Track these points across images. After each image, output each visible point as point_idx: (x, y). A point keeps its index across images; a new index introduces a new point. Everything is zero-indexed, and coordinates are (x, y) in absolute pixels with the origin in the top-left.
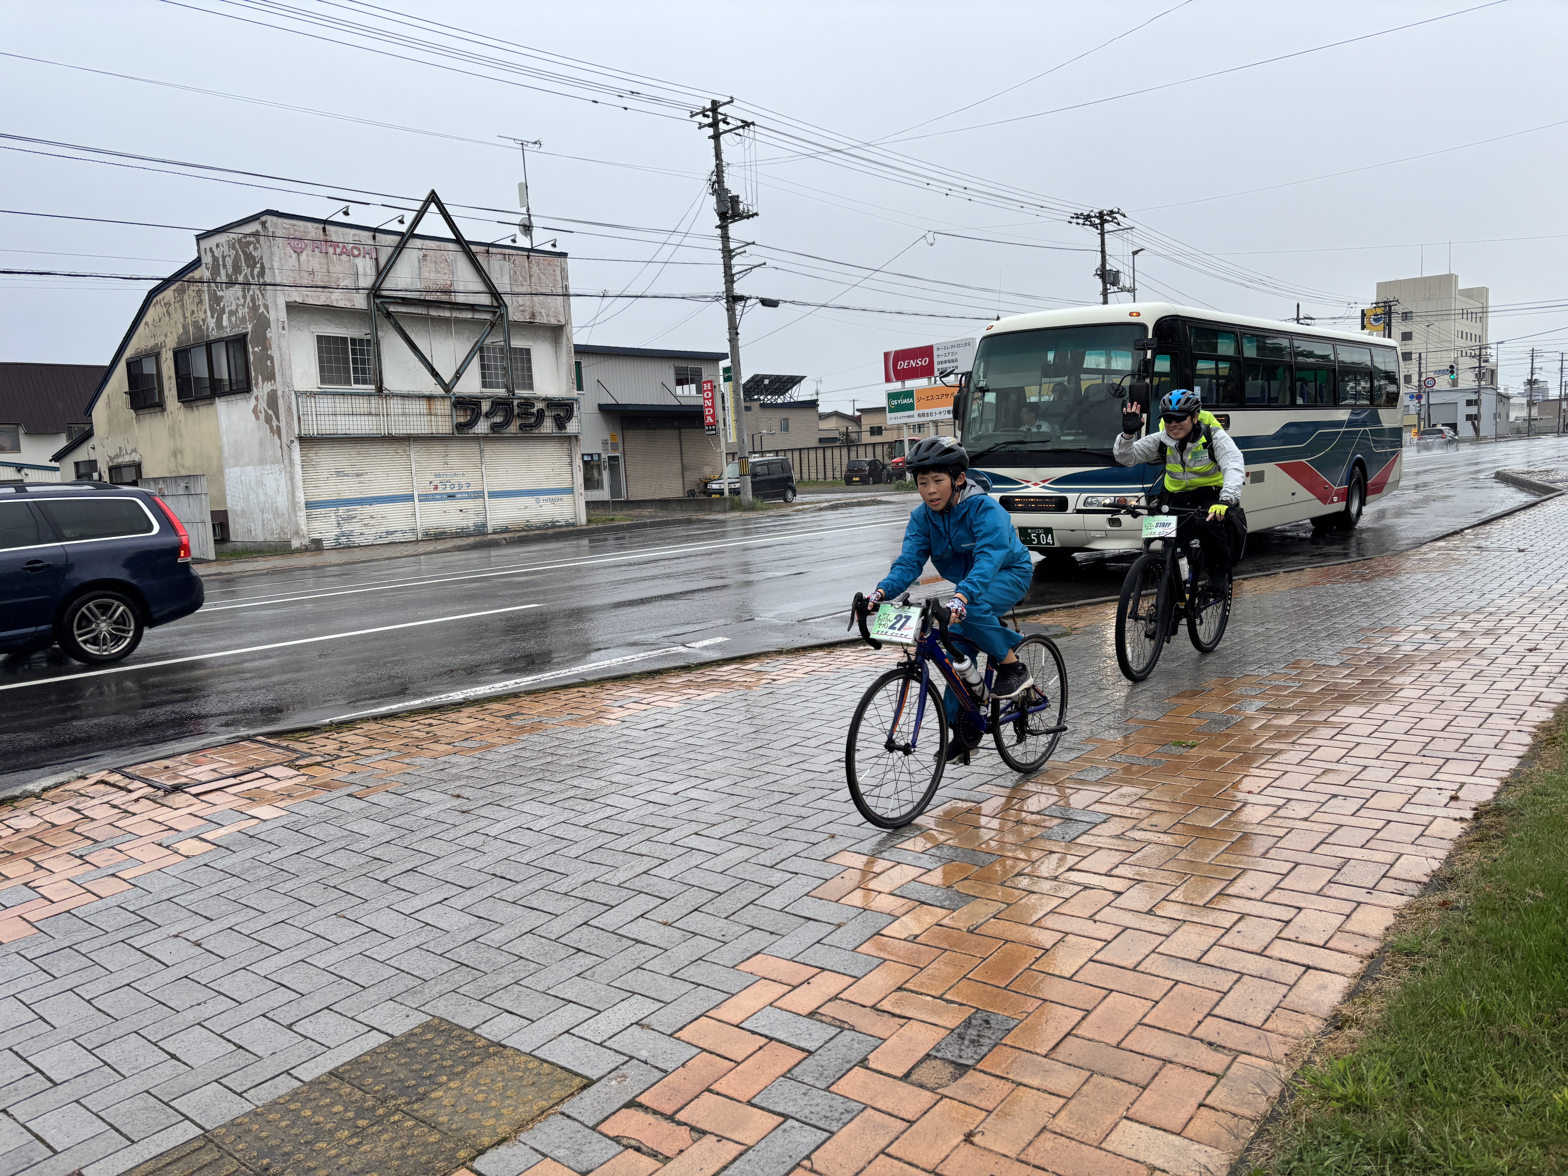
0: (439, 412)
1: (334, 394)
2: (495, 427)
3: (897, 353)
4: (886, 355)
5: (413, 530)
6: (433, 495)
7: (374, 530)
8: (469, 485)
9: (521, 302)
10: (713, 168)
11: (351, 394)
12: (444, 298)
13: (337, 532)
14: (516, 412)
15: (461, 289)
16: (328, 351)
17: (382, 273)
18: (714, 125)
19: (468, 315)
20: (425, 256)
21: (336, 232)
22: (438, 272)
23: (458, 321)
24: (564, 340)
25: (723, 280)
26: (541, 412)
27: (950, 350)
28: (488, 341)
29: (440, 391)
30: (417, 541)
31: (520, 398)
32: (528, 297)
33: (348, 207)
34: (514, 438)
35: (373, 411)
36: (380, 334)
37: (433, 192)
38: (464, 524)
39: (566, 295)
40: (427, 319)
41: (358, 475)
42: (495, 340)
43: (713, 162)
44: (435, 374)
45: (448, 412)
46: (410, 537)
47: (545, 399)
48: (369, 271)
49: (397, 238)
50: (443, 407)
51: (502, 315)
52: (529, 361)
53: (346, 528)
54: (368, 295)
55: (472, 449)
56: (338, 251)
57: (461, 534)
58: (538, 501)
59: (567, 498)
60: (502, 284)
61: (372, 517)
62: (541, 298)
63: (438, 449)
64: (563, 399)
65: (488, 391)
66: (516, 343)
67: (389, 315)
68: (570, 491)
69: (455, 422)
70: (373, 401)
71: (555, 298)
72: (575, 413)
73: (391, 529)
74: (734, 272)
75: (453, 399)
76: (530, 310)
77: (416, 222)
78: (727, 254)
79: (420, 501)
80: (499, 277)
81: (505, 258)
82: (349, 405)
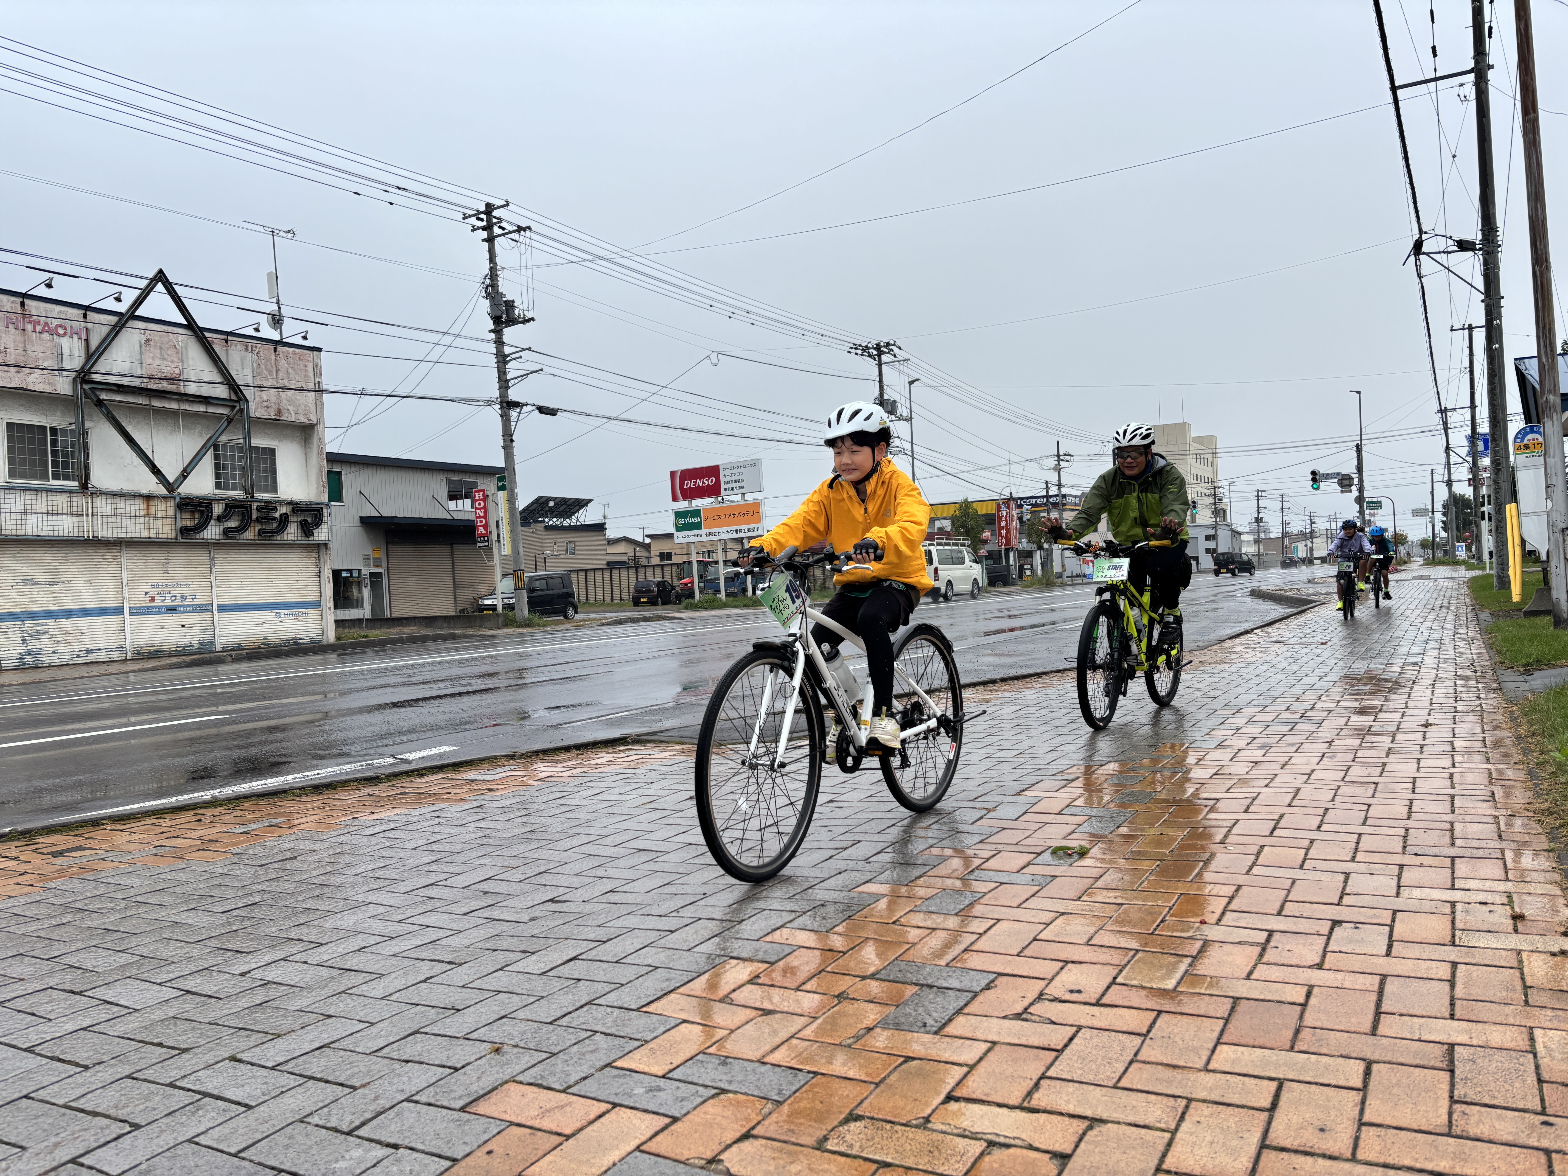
0: (159, 514)
1: (24, 490)
2: (227, 532)
3: (683, 472)
4: (673, 474)
5: (121, 648)
6: (148, 608)
7: (69, 648)
8: (194, 597)
9: (265, 398)
10: (487, 271)
11: (47, 491)
12: (171, 387)
13: (21, 649)
14: (254, 516)
15: (192, 377)
16: (21, 440)
17: (93, 356)
18: (488, 228)
19: (201, 408)
20: (148, 340)
21: (37, 308)
22: (164, 359)
23: (187, 414)
24: (315, 440)
25: (497, 386)
26: (284, 517)
27: (736, 471)
28: (224, 438)
29: (162, 490)
30: (126, 660)
31: (260, 501)
32: (273, 392)
33: (51, 279)
34: (251, 546)
35: (75, 510)
36: (88, 424)
37: (161, 271)
38: (186, 641)
39: (318, 391)
40: (148, 410)
41: (52, 584)
42: (232, 437)
43: (487, 265)
44: (156, 471)
45: (171, 514)
46: (116, 655)
47: (290, 503)
48: (76, 353)
49: (114, 319)
50: (165, 509)
51: (241, 410)
52: (273, 462)
53: (33, 645)
54: (74, 379)
55: (201, 557)
56: (39, 328)
57: (183, 652)
58: (278, 616)
59: (313, 613)
60: (242, 374)
61: (68, 633)
62: (289, 393)
63: (158, 555)
64: (311, 503)
65: (222, 493)
66: (258, 441)
67: (100, 403)
68: (317, 605)
69: (179, 526)
70: (75, 499)
71: (306, 393)
72: (325, 519)
73: (93, 647)
74: (508, 377)
75: (178, 500)
76: (275, 407)
77: (138, 302)
78: (501, 359)
79: (131, 614)
80: (239, 368)
81: (247, 349)
82: (44, 503)
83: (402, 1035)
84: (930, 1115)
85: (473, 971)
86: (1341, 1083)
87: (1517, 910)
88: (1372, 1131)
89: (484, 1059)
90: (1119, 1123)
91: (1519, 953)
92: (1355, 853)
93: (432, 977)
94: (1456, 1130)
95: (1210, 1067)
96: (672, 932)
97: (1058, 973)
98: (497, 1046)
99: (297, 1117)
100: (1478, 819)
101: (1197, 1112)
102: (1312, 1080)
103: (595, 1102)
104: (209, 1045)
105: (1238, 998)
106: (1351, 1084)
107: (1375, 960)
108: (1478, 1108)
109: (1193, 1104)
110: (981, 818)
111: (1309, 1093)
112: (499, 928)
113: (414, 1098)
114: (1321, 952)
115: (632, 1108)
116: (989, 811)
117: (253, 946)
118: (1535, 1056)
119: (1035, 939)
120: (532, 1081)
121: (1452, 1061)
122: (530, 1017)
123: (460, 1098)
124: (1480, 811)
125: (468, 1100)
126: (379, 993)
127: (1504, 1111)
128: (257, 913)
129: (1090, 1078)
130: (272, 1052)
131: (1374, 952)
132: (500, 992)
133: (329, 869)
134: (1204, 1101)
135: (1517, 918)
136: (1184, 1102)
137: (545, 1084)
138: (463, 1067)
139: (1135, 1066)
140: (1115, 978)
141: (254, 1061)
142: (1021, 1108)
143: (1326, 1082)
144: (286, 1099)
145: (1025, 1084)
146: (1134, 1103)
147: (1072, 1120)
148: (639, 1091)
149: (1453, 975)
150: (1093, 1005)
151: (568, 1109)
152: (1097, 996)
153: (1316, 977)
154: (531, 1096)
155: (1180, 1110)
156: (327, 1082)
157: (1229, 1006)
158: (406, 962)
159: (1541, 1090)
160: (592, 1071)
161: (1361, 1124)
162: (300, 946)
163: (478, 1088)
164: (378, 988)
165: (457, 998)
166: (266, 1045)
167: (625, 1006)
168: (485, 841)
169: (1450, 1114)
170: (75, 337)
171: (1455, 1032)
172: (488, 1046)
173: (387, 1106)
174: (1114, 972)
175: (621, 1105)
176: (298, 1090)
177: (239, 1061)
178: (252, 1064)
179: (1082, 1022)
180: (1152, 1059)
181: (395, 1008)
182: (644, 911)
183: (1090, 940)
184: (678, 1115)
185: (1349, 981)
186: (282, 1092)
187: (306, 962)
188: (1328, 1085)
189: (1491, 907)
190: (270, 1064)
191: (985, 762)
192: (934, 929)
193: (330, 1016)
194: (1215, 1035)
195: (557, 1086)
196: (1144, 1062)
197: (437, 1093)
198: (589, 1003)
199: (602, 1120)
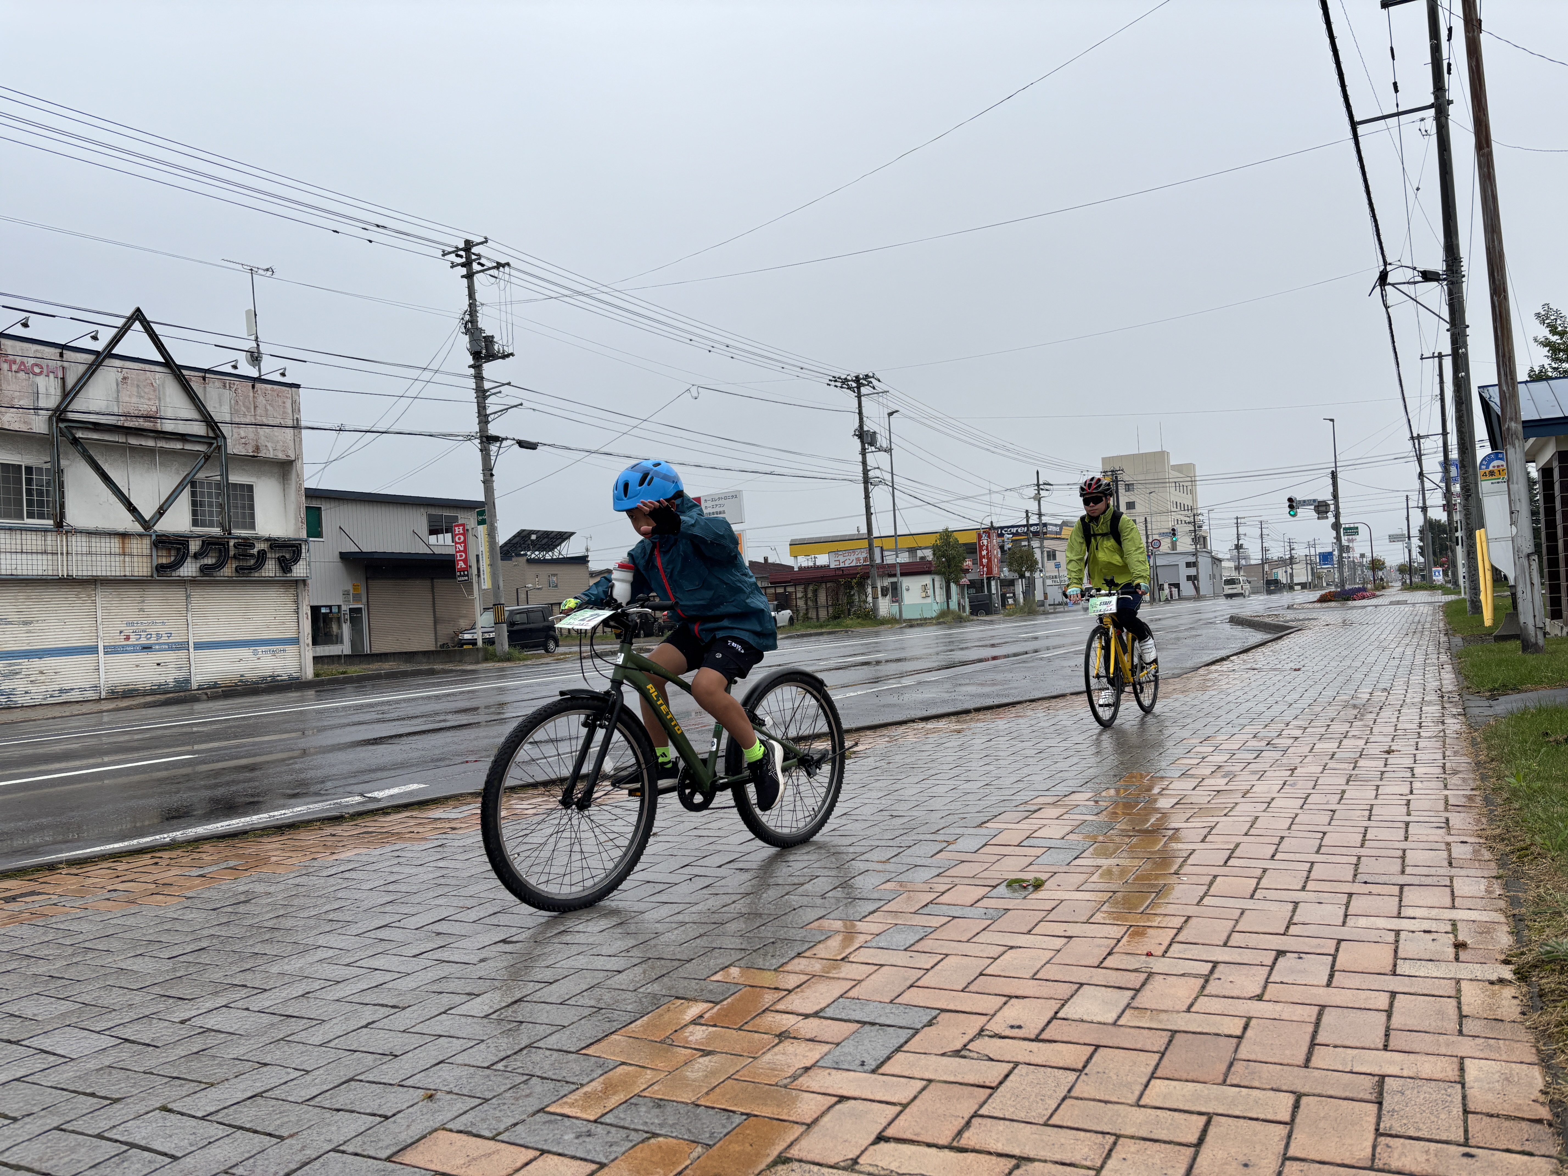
0: (135, 552)
2: (204, 569)
5: (95, 687)
6: (123, 646)
7: (43, 688)
9: (243, 434)
10: (466, 307)
11: (21, 530)
12: (148, 425)
14: (232, 553)
15: (169, 414)
17: (69, 394)
18: (467, 264)
19: (178, 446)
20: (125, 378)
21: (13, 347)
22: (141, 397)
23: (164, 452)
24: (294, 476)
25: (477, 420)
26: (262, 553)
27: (717, 502)
28: (201, 475)
29: (138, 528)
30: (100, 700)
31: (238, 538)
32: (251, 429)
33: (27, 319)
34: (229, 582)
35: (49, 549)
36: (63, 463)
37: (138, 310)
38: (162, 679)
39: (297, 427)
40: (124, 448)
41: (25, 623)
42: (209, 474)
43: (466, 302)
44: (132, 509)
45: (147, 552)
46: (90, 695)
47: (268, 539)
48: (52, 391)
49: (91, 358)
50: (141, 546)
51: (219, 447)
52: (251, 498)
53: (6, 685)
54: (50, 418)
55: (177, 595)
56: (14, 367)
57: (158, 690)
58: (255, 653)
59: (291, 649)
60: (220, 411)
61: (42, 673)
62: (267, 430)
63: (133, 593)
64: (289, 540)
65: (199, 530)
66: (234, 478)
67: (75, 441)
68: (295, 641)
69: (155, 564)
70: (49, 538)
71: (284, 430)
72: (303, 555)
73: (67, 686)
74: (488, 412)
75: (154, 537)
76: (253, 443)
77: (116, 340)
78: (480, 394)
79: (106, 653)
80: (217, 405)
81: (225, 386)
82: (19, 542)
83: (336, 1083)
84: (858, 1157)
85: (415, 1015)
86: (1269, 1117)
87: (1461, 938)
88: (1296, 1165)
89: (415, 1107)
90: (1045, 1161)
91: (1458, 981)
92: (1306, 882)
93: (373, 1022)
94: (1379, 1164)
95: (1142, 1103)
96: (619, 972)
97: (1001, 1008)
98: (430, 1092)
99: (222, 1168)
100: (1428, 845)
101: (1126, 1148)
102: (1241, 1114)
103: (523, 1149)
104: (142, 1095)
105: (1176, 1031)
106: (1279, 1118)
107: (1314, 990)
108: (1402, 1140)
109: (1121, 1141)
110: (941, 851)
111: (1237, 1127)
112: (447, 969)
113: (341, 1148)
114: (1262, 983)
115: (560, 1155)
116: (949, 843)
117: (197, 992)
118: (1463, 1087)
119: (981, 974)
120: (462, 1128)
121: (1381, 1093)
122: (467, 1062)
123: (387, 1147)
124: (1431, 838)
125: (395, 1149)
126: (317, 1040)
127: (1427, 1144)
128: (204, 958)
129: (1022, 1116)
130: (204, 1101)
131: (1315, 983)
132: (440, 1036)
133: (281, 912)
134: (1132, 1137)
135: (1460, 946)
136: (1113, 1138)
137: (474, 1131)
138: (394, 1115)
139: (1068, 1102)
140: (1056, 1013)
141: (184, 1111)
142: (950, 1148)
143: (1255, 1116)
144: (213, 1150)
145: (956, 1123)
146: (1063, 1140)
147: (999, 1159)
148: (569, 1137)
149: (1391, 1005)
150: (1032, 1040)
151: (495, 1157)
152: (1037, 1031)
153: (1255, 1009)
154: (459, 1144)
155: (1107, 1147)
156: (256, 1132)
157: (1166, 1040)
158: (349, 1007)
159: (1465, 1121)
160: (524, 1117)
161: (1286, 1158)
162: (244, 992)
163: (406, 1137)
164: (318, 1036)
165: (396, 1043)
166: (198, 1095)
167: (565, 1048)
168: (442, 881)
169: (1374, 1147)
170: (51, 375)
171: (1389, 1063)
172: (421, 1092)
173: (314, 1156)
174: (1055, 1005)
175: (549, 1152)
176: (226, 1140)
177: (170, 1111)
178: (182, 1114)
179: (1020, 1059)
180: (1086, 1095)
181: (332, 1055)
182: (595, 951)
183: (1036, 974)
184: (604, 1161)
185: (1287, 1012)
186: (210, 1143)
187: (247, 1009)
188: (1257, 1119)
189: (1434, 936)
190: (200, 1114)
191: (951, 793)
192: (882, 965)
193: (266, 1065)
194: (1150, 1069)
195: (486, 1133)
196: (1077, 1098)
197: (364, 1143)
198: (529, 1046)
199: (528, 1167)
